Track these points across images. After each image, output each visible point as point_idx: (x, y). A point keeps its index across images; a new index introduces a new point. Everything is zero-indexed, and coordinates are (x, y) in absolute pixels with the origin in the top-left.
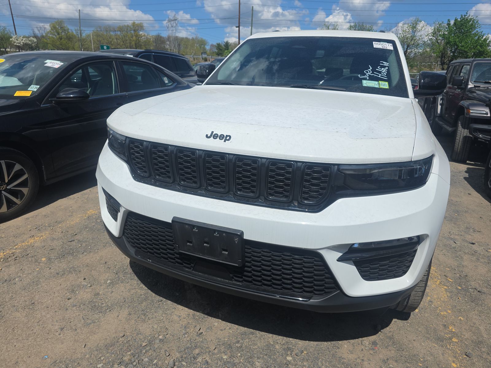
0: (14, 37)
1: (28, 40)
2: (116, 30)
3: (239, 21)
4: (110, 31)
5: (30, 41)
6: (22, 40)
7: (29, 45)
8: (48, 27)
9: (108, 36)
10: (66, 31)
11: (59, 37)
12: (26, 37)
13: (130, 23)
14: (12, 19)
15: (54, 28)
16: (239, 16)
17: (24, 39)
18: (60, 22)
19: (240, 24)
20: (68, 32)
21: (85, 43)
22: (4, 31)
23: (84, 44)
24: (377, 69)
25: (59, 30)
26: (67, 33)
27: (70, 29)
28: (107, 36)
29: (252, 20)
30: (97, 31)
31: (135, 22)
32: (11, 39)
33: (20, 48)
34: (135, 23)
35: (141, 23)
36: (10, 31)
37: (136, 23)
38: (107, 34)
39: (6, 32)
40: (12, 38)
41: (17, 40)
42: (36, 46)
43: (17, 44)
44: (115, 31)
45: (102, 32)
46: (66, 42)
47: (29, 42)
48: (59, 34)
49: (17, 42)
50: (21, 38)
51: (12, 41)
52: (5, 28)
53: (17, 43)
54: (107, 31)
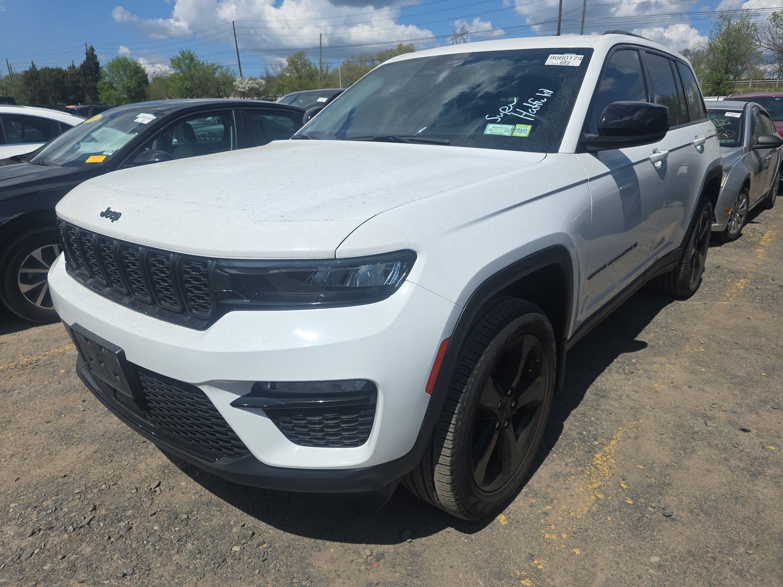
0: (238, 80)
1: (255, 83)
2: (374, 58)
3: (559, 26)
4: (366, 61)
5: (257, 84)
6: (248, 83)
7: (257, 89)
8: (285, 61)
9: (363, 69)
10: (307, 66)
11: (298, 76)
12: (253, 79)
13: (394, 46)
14: (237, 55)
15: (292, 63)
16: (560, 17)
17: (250, 82)
18: (301, 53)
19: (561, 30)
20: (310, 68)
21: (331, 81)
22: (227, 71)
23: (331, 83)
24: (524, 104)
25: (298, 65)
26: (308, 68)
27: (313, 63)
28: (361, 69)
29: (583, 22)
30: (349, 62)
31: (403, 43)
32: (234, 84)
33: (243, 94)
34: (402, 45)
35: (410, 44)
36: (234, 72)
37: (404, 46)
38: (361, 65)
39: (229, 74)
40: (235, 81)
41: (242, 84)
42: (264, 91)
43: (242, 90)
44: (373, 60)
45: (354, 64)
46: (307, 83)
47: (256, 86)
48: (297, 71)
49: (241, 86)
50: (247, 80)
51: (235, 86)
52: (229, 69)
53: (242, 88)
54: (362, 61)
